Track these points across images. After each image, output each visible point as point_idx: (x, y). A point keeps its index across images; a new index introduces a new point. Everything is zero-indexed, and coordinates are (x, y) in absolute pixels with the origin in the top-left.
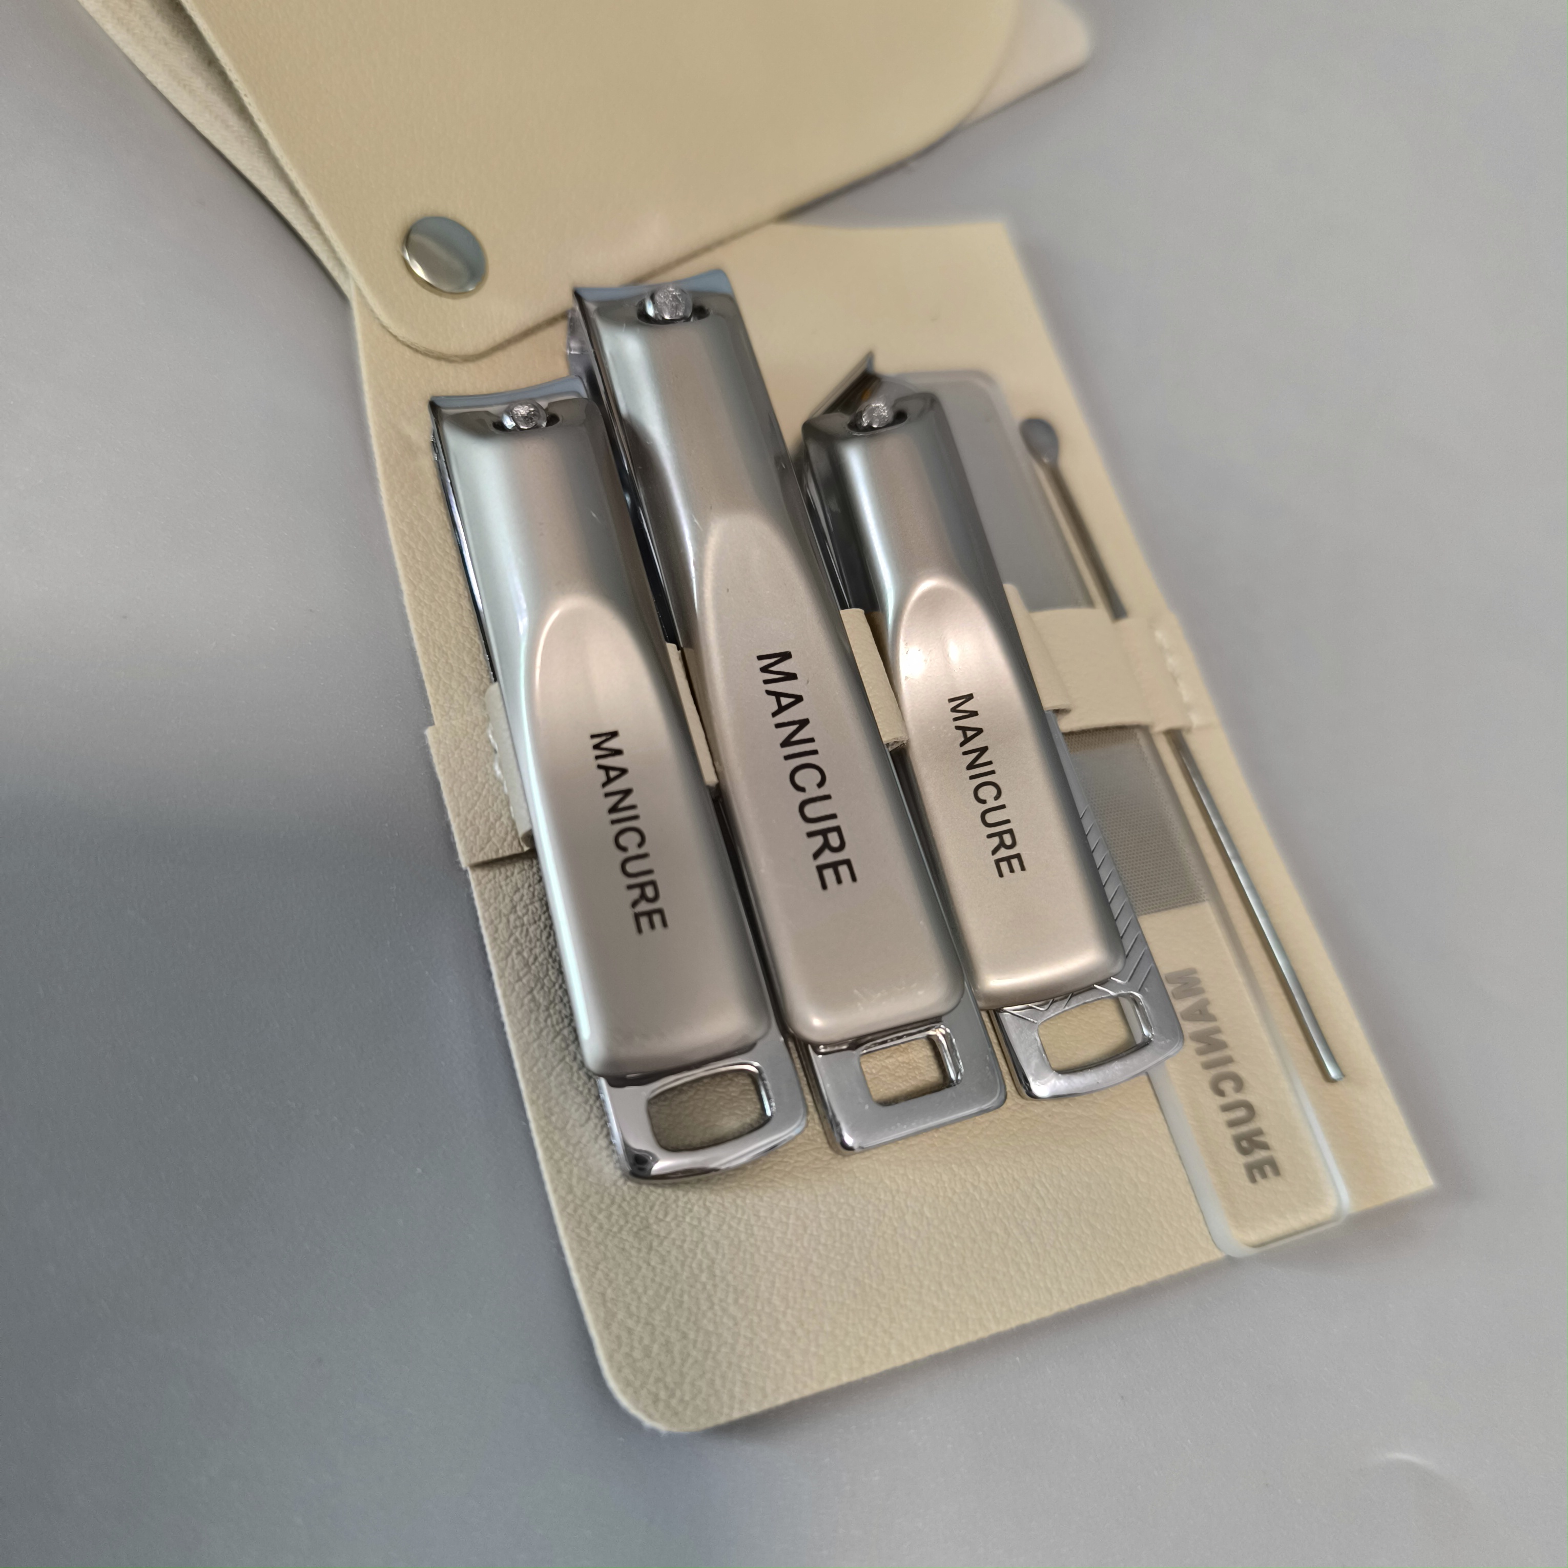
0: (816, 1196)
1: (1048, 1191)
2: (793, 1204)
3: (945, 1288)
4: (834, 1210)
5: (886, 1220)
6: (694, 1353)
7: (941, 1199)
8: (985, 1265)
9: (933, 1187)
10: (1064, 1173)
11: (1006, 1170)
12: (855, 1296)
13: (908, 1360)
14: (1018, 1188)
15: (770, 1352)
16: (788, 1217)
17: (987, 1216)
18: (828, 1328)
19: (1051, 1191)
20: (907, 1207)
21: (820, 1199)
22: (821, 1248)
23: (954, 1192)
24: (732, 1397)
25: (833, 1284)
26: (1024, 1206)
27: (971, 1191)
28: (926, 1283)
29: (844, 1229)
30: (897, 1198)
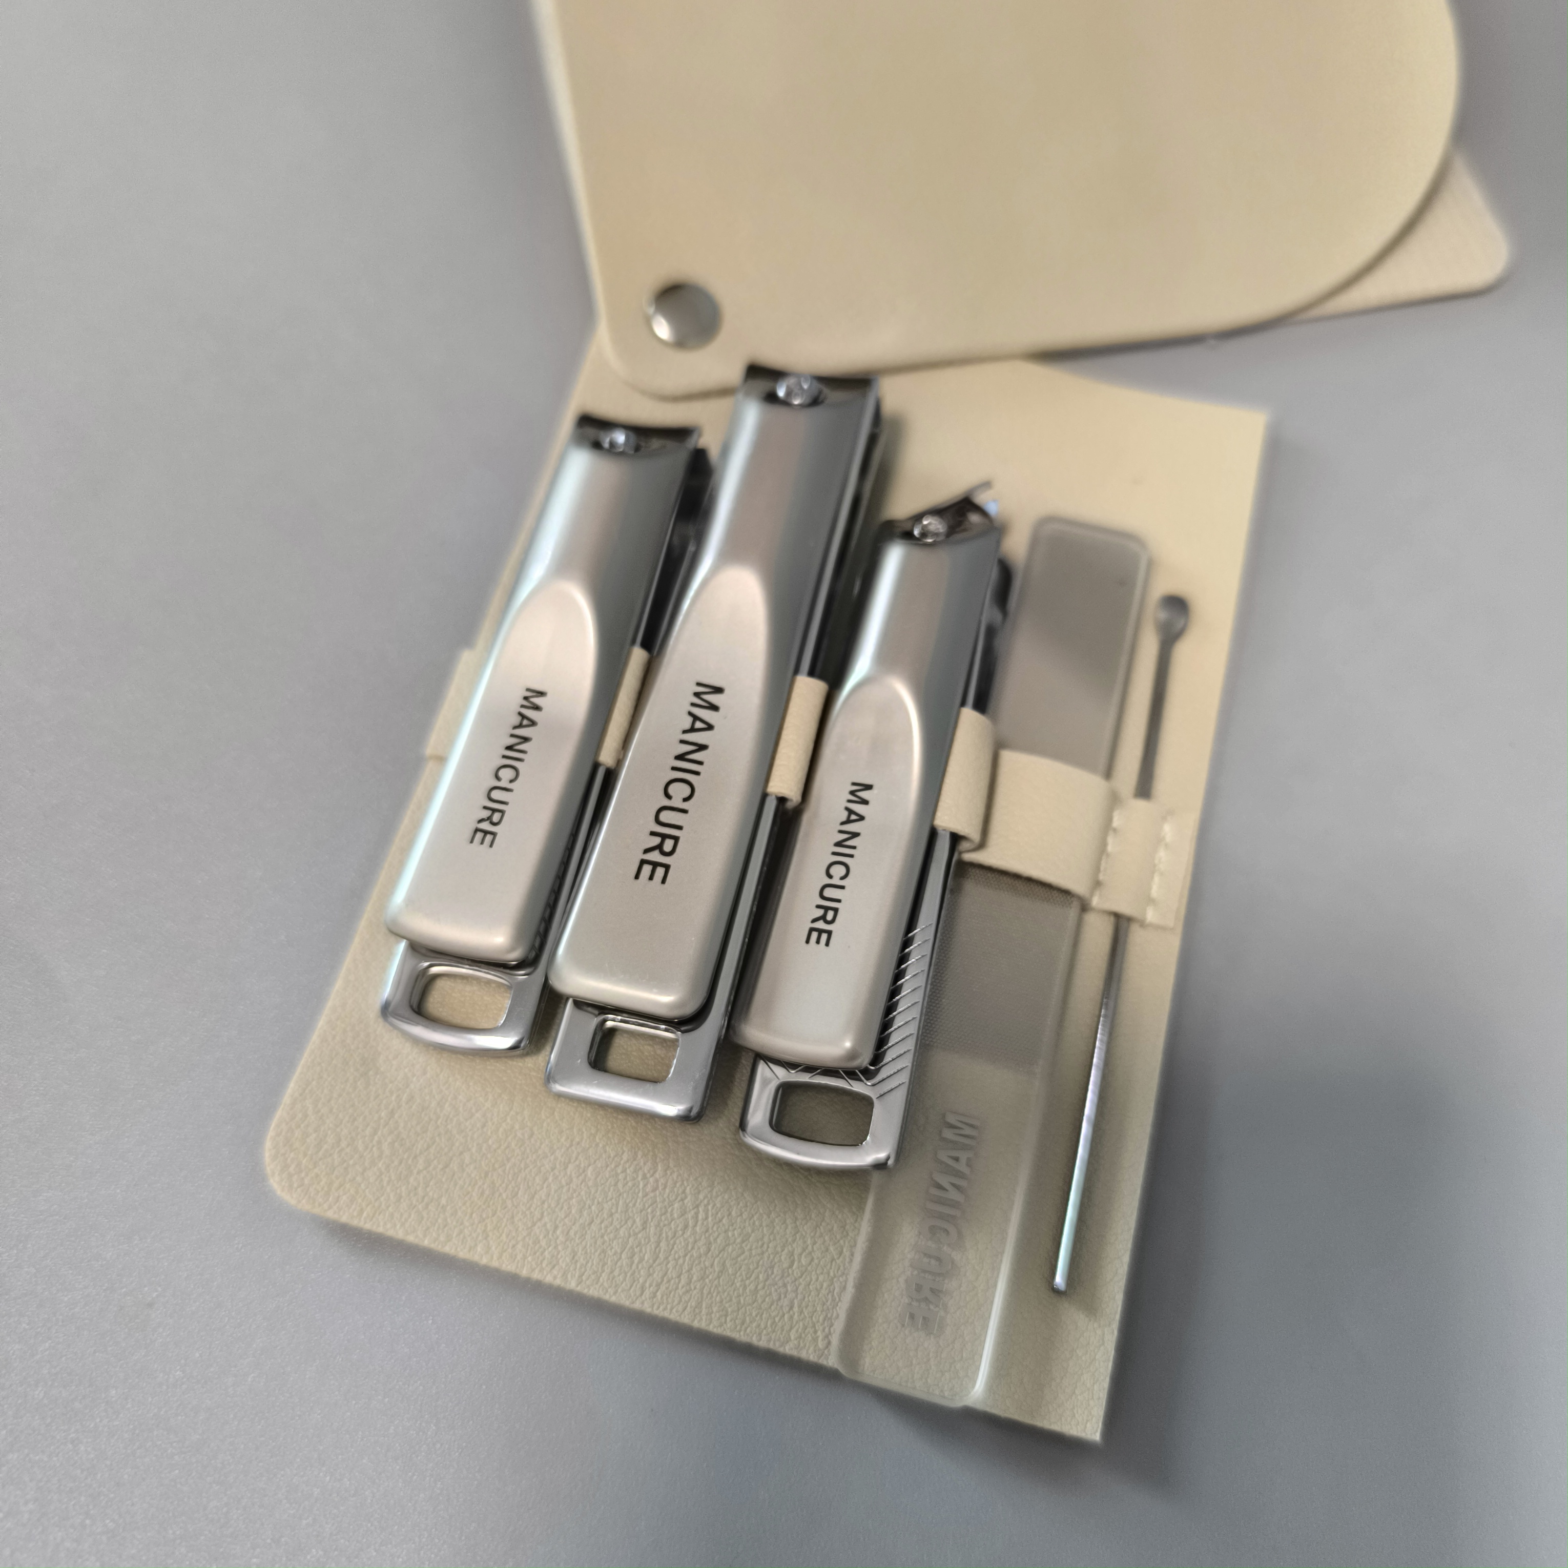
0: (511, 1109)
1: (707, 1218)
2: (488, 1105)
3: (558, 1232)
4: (517, 1127)
5: (552, 1158)
6: (336, 1156)
7: (609, 1169)
8: (606, 1238)
9: (609, 1157)
10: (733, 1213)
11: (683, 1181)
12: (482, 1193)
13: (484, 1261)
14: (682, 1200)
15: (388, 1189)
16: (477, 1111)
17: (637, 1204)
18: (443, 1201)
19: (710, 1219)
20: (577, 1158)
21: (512, 1113)
22: (485, 1146)
23: (624, 1171)
24: (337, 1199)
25: (473, 1175)
26: (675, 1216)
27: (640, 1178)
28: (546, 1219)
29: (513, 1145)
30: (573, 1148)
